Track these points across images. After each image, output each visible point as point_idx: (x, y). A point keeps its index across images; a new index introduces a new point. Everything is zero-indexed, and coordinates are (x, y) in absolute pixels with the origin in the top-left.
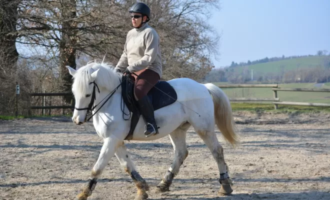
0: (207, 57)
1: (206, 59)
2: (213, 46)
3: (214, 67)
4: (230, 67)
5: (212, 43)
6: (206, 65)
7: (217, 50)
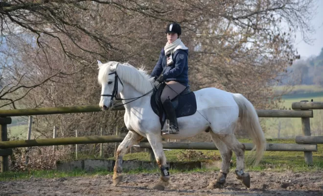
0: (286, 38)
1: (283, 41)
2: (298, 13)
3: (299, 57)
4: (318, 58)
5: (296, 7)
6: (281, 55)
7: (306, 21)
